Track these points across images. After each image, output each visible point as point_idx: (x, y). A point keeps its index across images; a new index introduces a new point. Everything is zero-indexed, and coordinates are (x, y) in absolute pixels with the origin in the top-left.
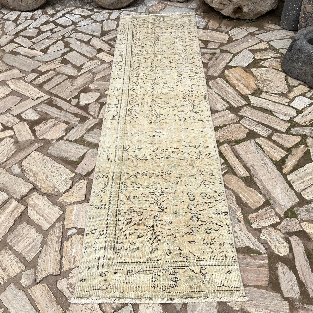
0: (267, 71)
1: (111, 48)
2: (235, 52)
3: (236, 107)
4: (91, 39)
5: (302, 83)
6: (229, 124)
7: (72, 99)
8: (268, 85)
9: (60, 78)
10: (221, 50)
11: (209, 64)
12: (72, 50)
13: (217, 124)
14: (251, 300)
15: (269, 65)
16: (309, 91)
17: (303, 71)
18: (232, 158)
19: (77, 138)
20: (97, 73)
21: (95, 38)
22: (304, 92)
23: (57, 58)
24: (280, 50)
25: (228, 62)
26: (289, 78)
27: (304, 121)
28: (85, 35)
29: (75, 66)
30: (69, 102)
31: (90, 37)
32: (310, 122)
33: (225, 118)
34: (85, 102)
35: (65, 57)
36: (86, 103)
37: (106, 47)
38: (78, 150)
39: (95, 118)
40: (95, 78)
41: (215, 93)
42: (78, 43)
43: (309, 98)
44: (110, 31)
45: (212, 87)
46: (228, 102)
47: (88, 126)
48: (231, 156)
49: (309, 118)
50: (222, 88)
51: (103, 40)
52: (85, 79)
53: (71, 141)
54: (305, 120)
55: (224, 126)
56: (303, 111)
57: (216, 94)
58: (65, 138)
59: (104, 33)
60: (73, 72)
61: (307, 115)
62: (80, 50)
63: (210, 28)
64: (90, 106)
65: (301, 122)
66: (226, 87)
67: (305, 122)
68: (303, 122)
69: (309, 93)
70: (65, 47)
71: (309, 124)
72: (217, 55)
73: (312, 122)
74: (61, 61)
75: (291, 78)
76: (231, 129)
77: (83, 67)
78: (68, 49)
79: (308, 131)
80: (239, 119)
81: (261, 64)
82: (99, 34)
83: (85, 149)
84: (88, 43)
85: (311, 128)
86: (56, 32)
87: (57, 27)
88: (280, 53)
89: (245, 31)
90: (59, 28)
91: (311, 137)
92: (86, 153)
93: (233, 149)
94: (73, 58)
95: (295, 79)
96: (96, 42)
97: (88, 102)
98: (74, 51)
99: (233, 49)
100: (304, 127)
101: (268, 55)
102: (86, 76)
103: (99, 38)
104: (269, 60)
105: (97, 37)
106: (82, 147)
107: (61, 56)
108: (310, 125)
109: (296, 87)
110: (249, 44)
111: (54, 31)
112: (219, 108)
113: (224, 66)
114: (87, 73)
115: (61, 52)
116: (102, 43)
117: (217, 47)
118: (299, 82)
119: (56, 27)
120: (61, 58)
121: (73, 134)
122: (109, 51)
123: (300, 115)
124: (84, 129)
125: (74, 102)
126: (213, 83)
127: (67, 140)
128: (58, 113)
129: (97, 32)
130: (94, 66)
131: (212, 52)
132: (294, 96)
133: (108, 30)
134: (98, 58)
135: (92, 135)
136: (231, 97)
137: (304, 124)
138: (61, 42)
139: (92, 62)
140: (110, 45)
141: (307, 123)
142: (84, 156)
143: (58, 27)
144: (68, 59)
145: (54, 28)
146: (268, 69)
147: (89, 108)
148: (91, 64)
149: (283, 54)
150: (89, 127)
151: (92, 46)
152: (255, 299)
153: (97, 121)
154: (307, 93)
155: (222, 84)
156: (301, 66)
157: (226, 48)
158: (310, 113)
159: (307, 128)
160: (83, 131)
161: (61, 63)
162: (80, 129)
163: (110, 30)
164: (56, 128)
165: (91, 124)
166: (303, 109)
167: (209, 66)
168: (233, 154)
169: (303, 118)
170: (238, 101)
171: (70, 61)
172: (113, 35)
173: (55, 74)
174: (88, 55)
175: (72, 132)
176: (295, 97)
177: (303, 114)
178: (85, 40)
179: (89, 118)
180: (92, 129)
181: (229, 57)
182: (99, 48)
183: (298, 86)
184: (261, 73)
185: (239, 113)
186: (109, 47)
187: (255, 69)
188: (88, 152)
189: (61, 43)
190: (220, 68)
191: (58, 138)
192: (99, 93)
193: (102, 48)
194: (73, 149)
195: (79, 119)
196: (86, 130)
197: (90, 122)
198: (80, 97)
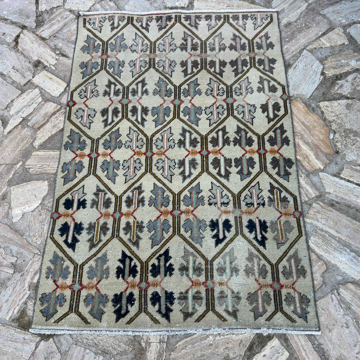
0: (348, 106)
1: (57, 57)
4: (19, 36)
8: (354, 144)
15: (350, 90)
18: (303, 343)
19: (15, 313)
20: (39, 128)
21: (25, 31)
31: (17, 31)
34: (22, 208)
36: (24, 211)
37: (49, 56)
38: (19, 345)
44: (54, 10)
47: (33, 278)
51: (41, 38)
52: (18, 145)
59: (41, 18)
77: (11, 113)
81: (336, 88)
82: (31, 22)
83: (31, 341)
92: (34, 353)
96: (30, 44)
97: (28, 210)
101: (348, 65)
102: (19, 137)
103: (34, 31)
104: (350, 78)
105: (29, 29)
106: (27, 337)
110: (310, 36)
116: (39, 45)
121: (7, 300)
122: (54, 66)
124: (27, 285)
129: (28, 18)
130: (31, 110)
133: (48, 8)
139: (26, 97)
146: (350, 101)
148: (25, 103)
150: (35, 281)
151: (22, 54)
160: (24, 293)
162: (18, 288)
163: (53, 8)
165: (36, 273)
172: (59, 21)
178: (8, 39)
182: (35, 58)
184: (338, 113)
186: (53, 54)
187: (327, 103)
188: (37, 351)
192: (46, 183)
193: (42, 58)
194: (10, 342)
195: (14, 259)
196: (29, 289)
197: (36, 266)
198: (12, 197)
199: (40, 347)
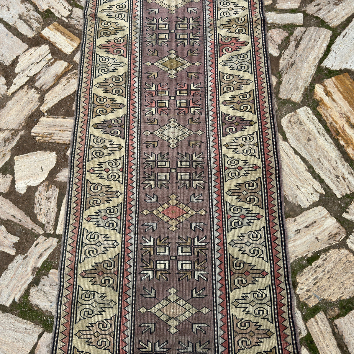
1: (70, 8)
2: (335, 23)
3: (339, 196)
6: (326, 250)
10: (306, 15)
11: (282, 63)
13: (300, 251)
19: (17, 300)
20: (48, 91)
25: (321, 56)
33: (317, 232)
34: (26, 181)
36: (29, 184)
37: (60, 6)
38: (20, 336)
39: (49, 236)
40: (44, 108)
41: (296, 152)
45: (288, 135)
46: (322, 181)
47: (36, 262)
48: (331, 348)
50: (309, 140)
52: (23, 109)
53: (3, 309)
55: (315, 257)
57: (297, 157)
62: (6, 17)
64: (37, 194)
66: (318, 135)
72: (297, 32)
76: (329, 266)
77: (17, 70)
80: (345, 235)
83: (33, 332)
92: (36, 345)
93: (336, 330)
97: (33, 183)
99: (332, 14)
102: (25, 99)
106: (28, 327)
112: (304, 200)
113: (313, 70)
114: (26, 87)
117: (295, 6)
121: (7, 286)
122: (67, 18)
124: (30, 269)
126: (290, 121)
130: (38, 68)
131: (286, 22)
134: (47, 41)
135: (45, 289)
136: (329, 167)
139: (33, 53)
142: (33, 352)
147: (36, 201)
148: (33, 60)
150: (39, 265)
153: (55, 243)
155: (310, 125)
157: (317, 8)
160: (27, 277)
162: (20, 272)
165: (41, 256)
167: (281, 66)
168: (335, 344)
170: (343, 178)
174: (23, 29)
179: (37, 236)
180: (45, 269)
181: (323, 41)
182: (46, 8)
185: (345, 215)
188: (39, 343)
190: (304, 75)
192: (54, 154)
193: (53, 8)
194: (10, 332)
195: (16, 239)
196: (33, 274)
197: (40, 249)
198: (16, 168)
199: (42, 339)
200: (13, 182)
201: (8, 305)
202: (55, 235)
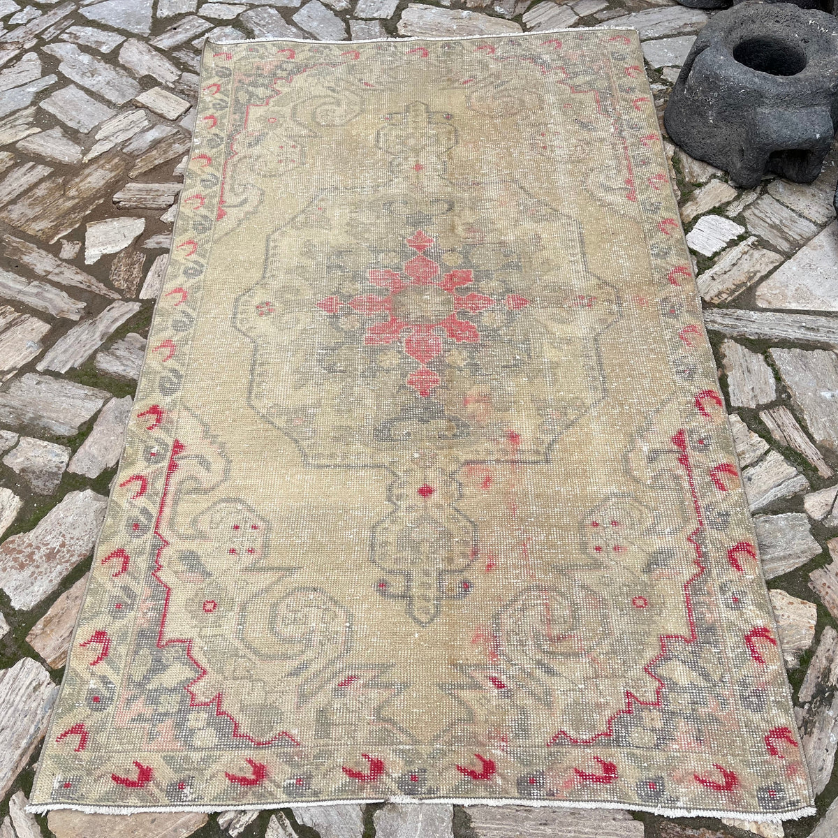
1: (179, 73)
4: (120, 45)
5: (719, 173)
7: (65, 241)
9: (29, 175)
12: (64, 82)
14: (545, 824)
16: (737, 198)
17: (719, 140)
19: (76, 366)
20: (138, 156)
21: (132, 40)
22: (723, 202)
23: (18, 111)
24: (665, 71)
26: (683, 157)
27: (716, 291)
28: (105, 33)
29: (72, 135)
30: (55, 250)
31: (119, 39)
32: (733, 291)
34: (102, 248)
35: (44, 104)
36: (104, 252)
37: (165, 71)
38: (78, 402)
39: (127, 300)
40: (133, 174)
42: (85, 58)
43: (734, 219)
44: (180, 16)
47: (107, 327)
49: (731, 280)
51: (157, 49)
53: (56, 375)
54: (720, 287)
56: (716, 259)
58: (40, 367)
59: (160, 25)
60: (67, 152)
61: (725, 273)
62: (87, 82)
63: (469, 5)
64: (115, 261)
65: (707, 293)
67: (720, 294)
68: (713, 293)
69: (736, 203)
70: (44, 74)
71: (730, 298)
73: (737, 293)
74: (31, 119)
75: (690, 160)
77: (97, 137)
78: (52, 79)
79: (728, 321)
82: (145, 28)
83: (98, 397)
84: (112, 58)
85: (733, 310)
86: (18, 25)
87: (21, 10)
88: (664, 82)
89: (570, 11)
90: (27, 13)
91: (732, 337)
92: (100, 411)
94: (69, 107)
95: (699, 160)
96: (137, 56)
97: (110, 250)
98: (72, 86)
100: (715, 310)
103: (146, 40)
105: (140, 37)
106: (91, 393)
107: (33, 104)
108: (734, 300)
109: (700, 185)
111: (12, 22)
115: (33, 89)
116: (153, 56)
118: (711, 170)
119: (19, 8)
120: (32, 110)
121: (65, 352)
122: (173, 83)
123: (708, 273)
124: (98, 334)
125: (69, 251)
127: (47, 372)
128: (21, 287)
129: (138, 23)
130: (129, 134)
132: (695, 214)
133: (171, 14)
134: (143, 107)
135: (118, 353)
137: (716, 301)
138: (33, 55)
139: (123, 120)
140: (177, 63)
141: (725, 296)
142: (94, 418)
143: (26, 10)
144: (52, 110)
145: (13, 14)
147: (113, 267)
148: (121, 127)
149: (671, 84)
150: (112, 330)
151: (124, 67)
152: (554, 820)
153: (136, 307)
154: (728, 203)
156: (715, 126)
158: (734, 265)
159: (725, 311)
160: (93, 343)
161: (31, 125)
162: (84, 337)
163: (180, 14)
164: (17, 332)
165: (115, 320)
166: (716, 254)
169: (714, 283)
171: (60, 116)
172: (187, 30)
173: (12, 162)
174: (112, 96)
175: (61, 346)
176: (696, 218)
177: (716, 268)
178: (104, 49)
179: (113, 301)
180: (120, 333)
182: (144, 72)
183: (706, 183)
186: (173, 69)
188: (104, 409)
189: (32, 63)
191: (19, 366)
192: (142, 220)
193: (154, 73)
194: (64, 398)
195: (82, 305)
196: (101, 340)
197: (115, 313)
198: (87, 235)
199: (109, 405)
200: (83, 249)
201: (63, 372)
202: (137, 300)
